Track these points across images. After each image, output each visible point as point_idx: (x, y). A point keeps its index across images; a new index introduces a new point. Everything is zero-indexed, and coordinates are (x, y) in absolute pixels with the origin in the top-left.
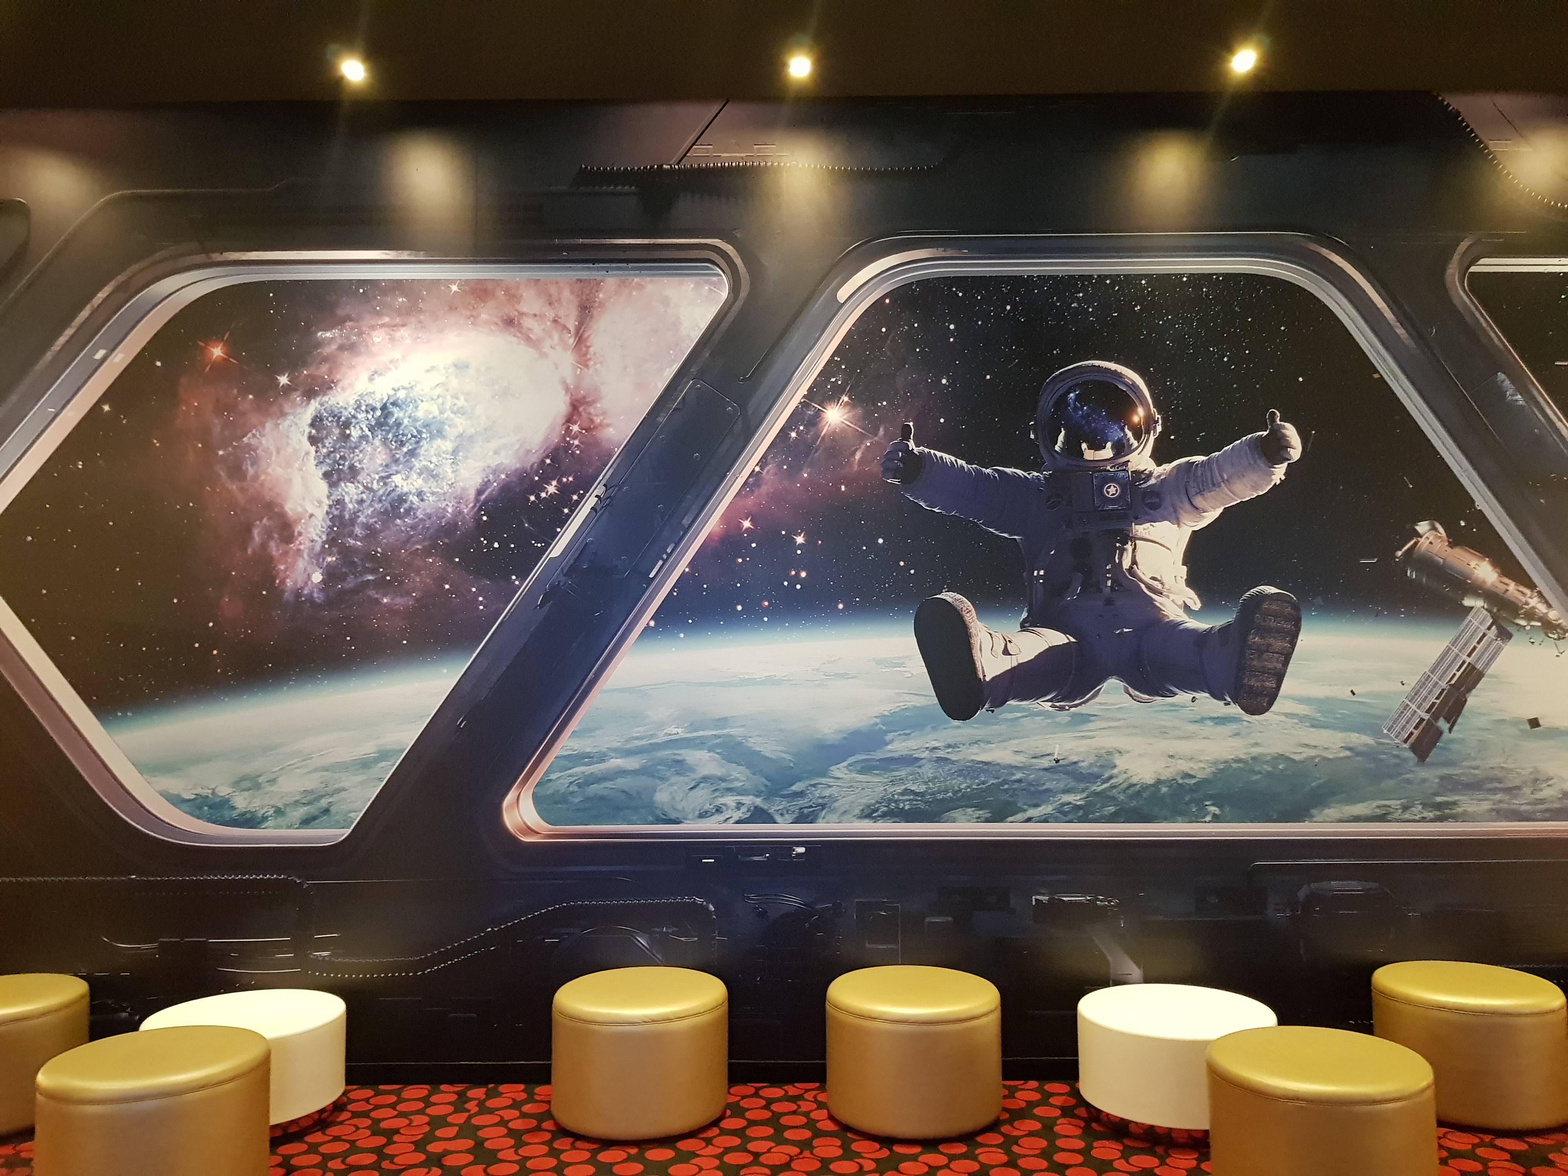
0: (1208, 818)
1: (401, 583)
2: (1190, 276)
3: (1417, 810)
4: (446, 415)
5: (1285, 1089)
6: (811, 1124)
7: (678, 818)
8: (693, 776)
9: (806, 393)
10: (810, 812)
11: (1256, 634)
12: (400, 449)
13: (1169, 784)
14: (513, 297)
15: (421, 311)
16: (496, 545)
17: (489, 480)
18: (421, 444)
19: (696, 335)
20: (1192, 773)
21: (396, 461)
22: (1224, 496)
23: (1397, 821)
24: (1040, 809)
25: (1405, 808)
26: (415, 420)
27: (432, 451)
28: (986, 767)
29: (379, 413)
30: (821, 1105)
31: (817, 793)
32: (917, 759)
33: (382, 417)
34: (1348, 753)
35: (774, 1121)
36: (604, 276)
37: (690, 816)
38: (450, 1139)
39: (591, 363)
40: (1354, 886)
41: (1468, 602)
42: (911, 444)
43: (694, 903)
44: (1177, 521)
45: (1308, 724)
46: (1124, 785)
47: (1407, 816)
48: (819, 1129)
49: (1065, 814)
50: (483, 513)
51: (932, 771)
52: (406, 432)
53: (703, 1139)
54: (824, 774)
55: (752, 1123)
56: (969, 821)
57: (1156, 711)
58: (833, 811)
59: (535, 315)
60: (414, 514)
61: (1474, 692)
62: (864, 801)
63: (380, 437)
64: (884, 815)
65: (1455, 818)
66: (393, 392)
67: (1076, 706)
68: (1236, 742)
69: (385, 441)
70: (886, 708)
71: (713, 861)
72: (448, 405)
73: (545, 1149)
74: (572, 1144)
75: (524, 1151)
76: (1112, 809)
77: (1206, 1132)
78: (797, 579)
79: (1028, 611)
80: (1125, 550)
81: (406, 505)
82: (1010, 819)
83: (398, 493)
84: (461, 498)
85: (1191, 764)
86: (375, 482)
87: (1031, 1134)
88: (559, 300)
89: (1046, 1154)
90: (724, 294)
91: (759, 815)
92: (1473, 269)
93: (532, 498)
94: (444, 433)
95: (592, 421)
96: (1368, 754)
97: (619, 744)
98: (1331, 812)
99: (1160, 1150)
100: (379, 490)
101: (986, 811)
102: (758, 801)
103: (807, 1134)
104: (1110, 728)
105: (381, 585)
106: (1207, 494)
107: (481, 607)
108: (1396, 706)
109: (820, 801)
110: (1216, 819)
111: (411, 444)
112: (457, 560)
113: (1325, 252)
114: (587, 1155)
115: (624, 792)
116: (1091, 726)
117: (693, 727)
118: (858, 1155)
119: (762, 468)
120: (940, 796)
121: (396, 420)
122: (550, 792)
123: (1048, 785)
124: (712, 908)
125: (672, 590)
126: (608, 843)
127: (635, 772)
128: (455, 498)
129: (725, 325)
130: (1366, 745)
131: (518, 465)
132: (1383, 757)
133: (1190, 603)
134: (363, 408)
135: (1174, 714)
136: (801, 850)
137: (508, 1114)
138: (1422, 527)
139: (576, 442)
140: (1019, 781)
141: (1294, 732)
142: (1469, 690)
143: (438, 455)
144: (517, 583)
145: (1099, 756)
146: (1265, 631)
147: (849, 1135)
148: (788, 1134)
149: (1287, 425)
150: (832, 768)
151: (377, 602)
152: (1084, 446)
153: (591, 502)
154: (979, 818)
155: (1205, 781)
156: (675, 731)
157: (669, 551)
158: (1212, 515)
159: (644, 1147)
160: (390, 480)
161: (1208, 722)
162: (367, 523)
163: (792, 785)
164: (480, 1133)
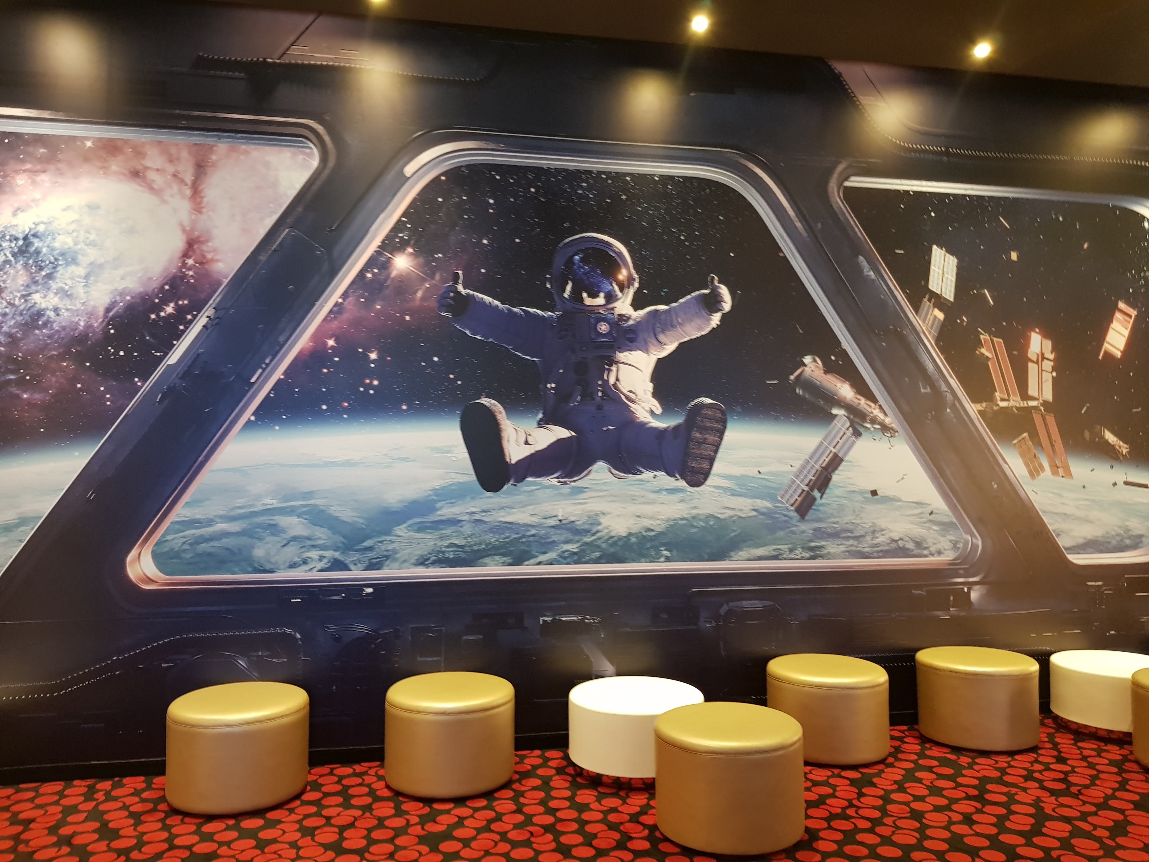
0: (662, 559)
1: (39, 382)
2: (661, 176)
3: (799, 552)
4: (79, 247)
5: (706, 746)
6: (372, 793)
7: (272, 569)
8: (284, 536)
9: (380, 244)
10: (378, 562)
11: (697, 431)
12: (39, 273)
13: (636, 536)
14: (139, 153)
15: (59, 161)
16: (122, 353)
17: (116, 301)
18: (58, 269)
19: (292, 193)
20: (652, 528)
21: (36, 282)
22: (678, 334)
23: (786, 559)
24: (547, 555)
25: (791, 550)
26: (53, 249)
27: (67, 275)
28: (509, 526)
29: (21, 242)
30: (381, 778)
31: (383, 548)
32: (460, 521)
33: (24, 245)
34: (755, 513)
35: (344, 793)
36: (216, 142)
37: (282, 567)
38: (78, 823)
39: (204, 210)
40: (758, 604)
41: (835, 411)
42: (460, 288)
43: (285, 633)
44: (646, 351)
45: (729, 494)
46: (607, 537)
47: (792, 556)
48: (378, 796)
49: (565, 558)
50: (110, 327)
51: (470, 529)
52: (45, 259)
53: (287, 809)
54: (388, 533)
55: (326, 795)
56: (496, 565)
57: (629, 485)
58: (395, 560)
59: (158, 170)
60: (51, 326)
61: (837, 472)
62: (419, 552)
63: (21, 262)
64: (434, 563)
65: (822, 557)
66: (33, 226)
67: (574, 481)
68: (681, 506)
69: (26, 266)
70: (437, 484)
71: (299, 600)
72: (81, 238)
73: (160, 825)
74: (182, 820)
75: (141, 828)
76: (597, 554)
77: (654, 779)
78: (370, 386)
79: (543, 414)
80: (611, 370)
81: (44, 319)
82: (526, 563)
83: (38, 308)
84: (92, 315)
85: (651, 522)
86: (17, 299)
87: (534, 789)
88: (178, 159)
89: (543, 803)
90: (315, 162)
91: (337, 565)
92: (847, 184)
93: (153, 316)
94: (78, 261)
95: (204, 256)
96: (767, 514)
97: (225, 512)
98: (743, 554)
99: (622, 793)
100: (21, 305)
101: (509, 558)
102: (337, 555)
103: (369, 800)
104: (598, 496)
105: (21, 382)
106: (667, 333)
107: (108, 403)
108: (786, 481)
109: (386, 553)
110: (668, 559)
111: (49, 269)
112: (88, 364)
113: (751, 166)
114: (194, 828)
115: (228, 549)
116: (584, 495)
117: (286, 498)
118: (407, 813)
119: (344, 300)
120: (475, 548)
121: (36, 249)
122: (166, 549)
123: (554, 538)
124: (298, 636)
125: (270, 393)
126: (217, 589)
127: (238, 534)
128: (87, 314)
129: (315, 187)
130: (766, 508)
131: (141, 290)
132: (778, 516)
133: (654, 409)
134: (8, 237)
135: (641, 486)
136: (370, 590)
137: (128, 800)
138: (807, 360)
139: (191, 273)
140: (533, 535)
141: (720, 499)
142: (834, 471)
143: (72, 278)
144: (139, 384)
145: (589, 517)
146: (703, 429)
147: (400, 798)
148: (354, 801)
149: (722, 286)
150: (395, 529)
151: (18, 397)
152: (585, 295)
153: (202, 321)
154: (503, 563)
155: (661, 533)
156: (270, 502)
157: (267, 361)
158: (670, 348)
159: (240, 818)
160: (30, 298)
161: (665, 493)
162: (10, 332)
163: (363, 542)
164: (105, 817)
